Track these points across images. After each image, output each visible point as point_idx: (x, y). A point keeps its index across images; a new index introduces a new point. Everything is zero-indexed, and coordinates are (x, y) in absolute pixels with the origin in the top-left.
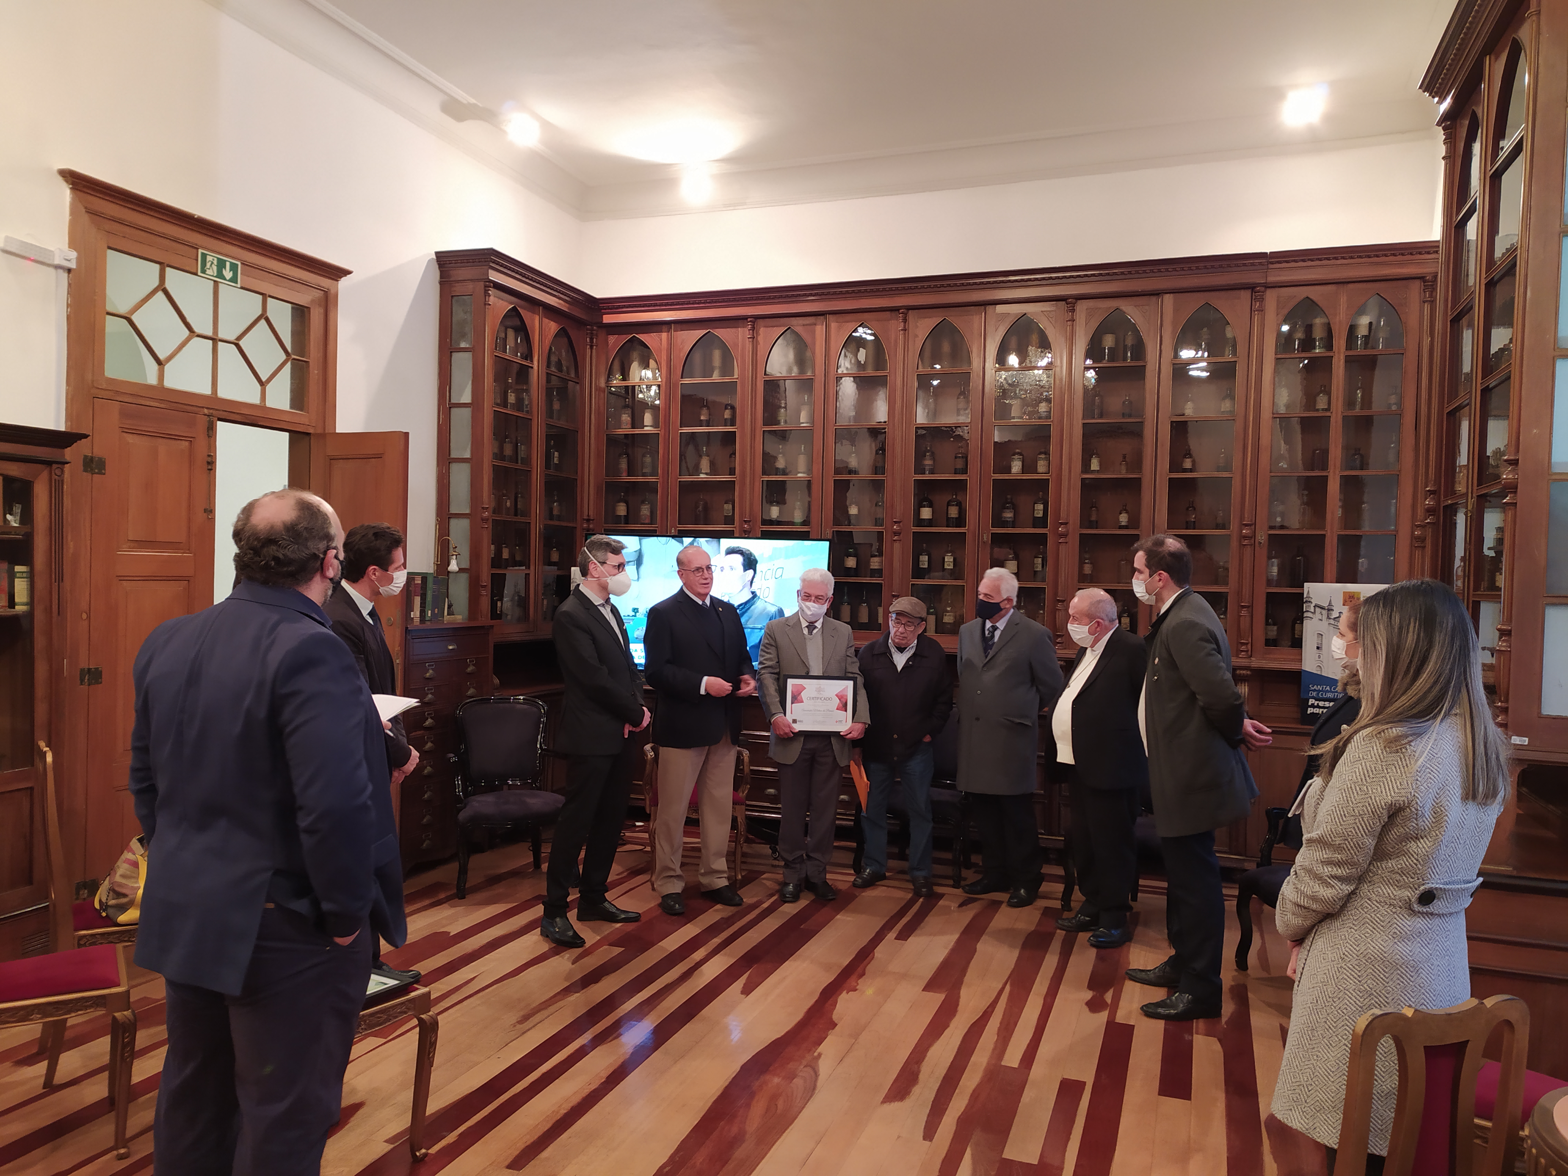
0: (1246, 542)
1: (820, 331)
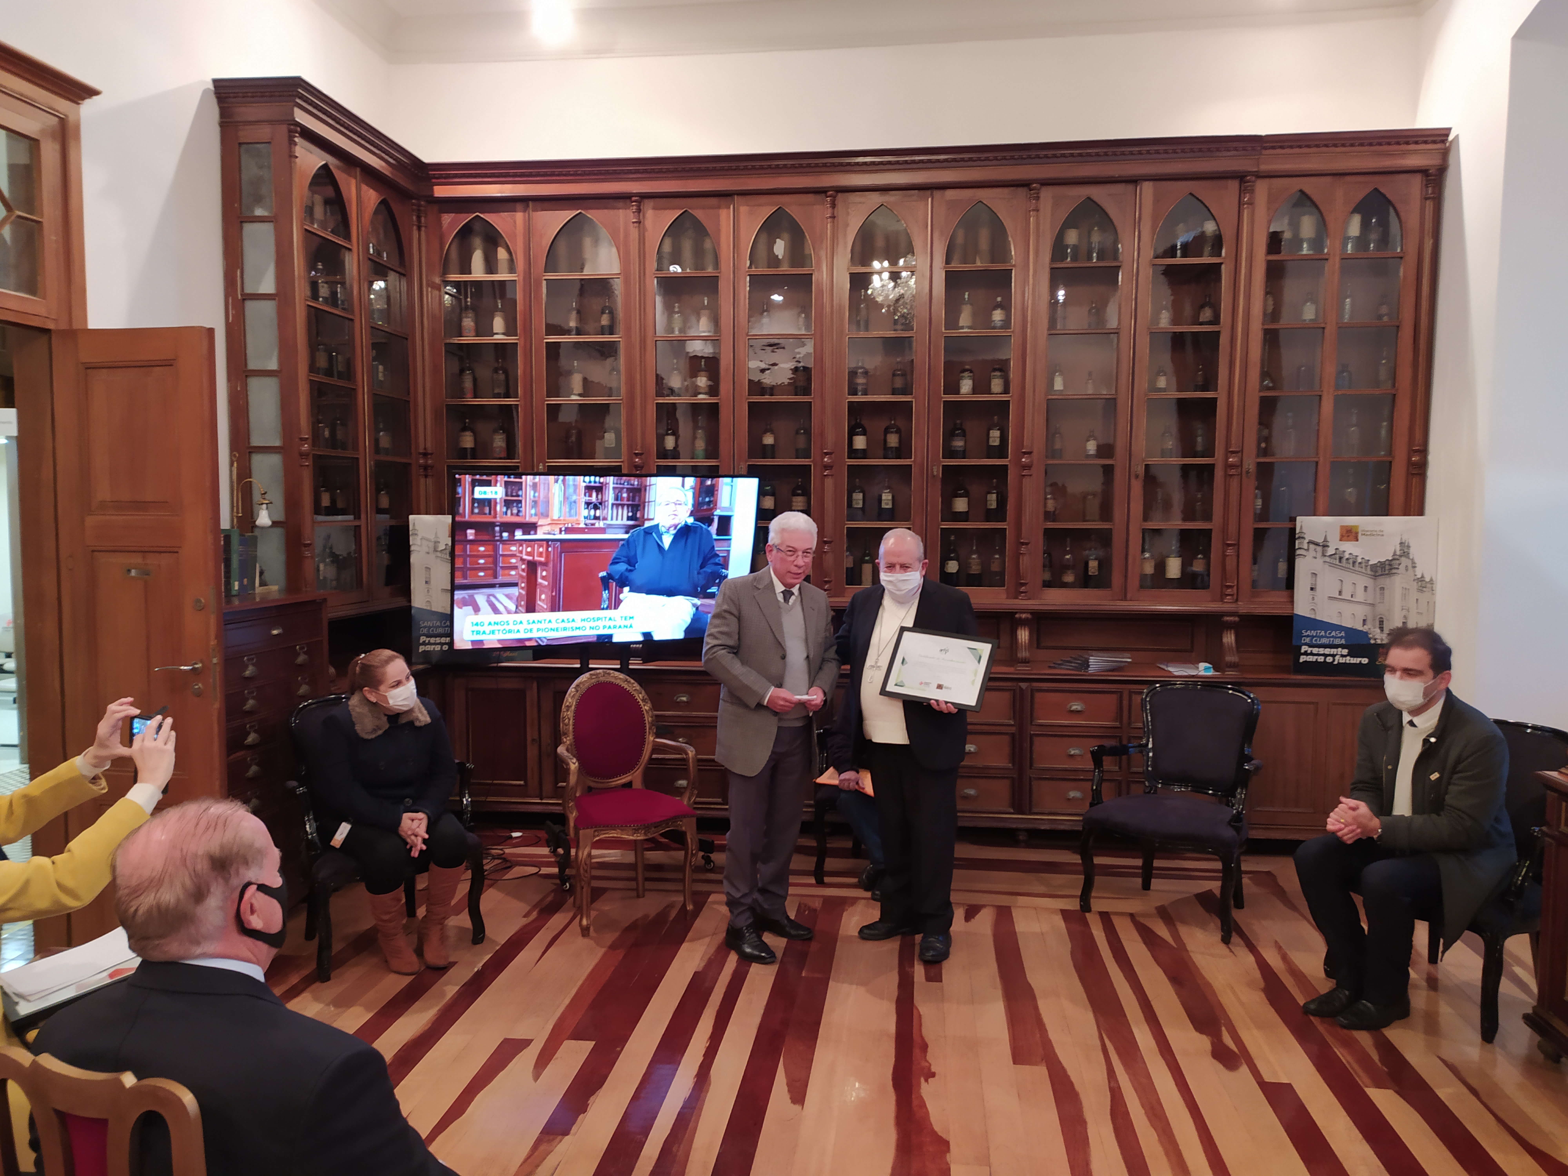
0: (1233, 472)
1: (726, 216)
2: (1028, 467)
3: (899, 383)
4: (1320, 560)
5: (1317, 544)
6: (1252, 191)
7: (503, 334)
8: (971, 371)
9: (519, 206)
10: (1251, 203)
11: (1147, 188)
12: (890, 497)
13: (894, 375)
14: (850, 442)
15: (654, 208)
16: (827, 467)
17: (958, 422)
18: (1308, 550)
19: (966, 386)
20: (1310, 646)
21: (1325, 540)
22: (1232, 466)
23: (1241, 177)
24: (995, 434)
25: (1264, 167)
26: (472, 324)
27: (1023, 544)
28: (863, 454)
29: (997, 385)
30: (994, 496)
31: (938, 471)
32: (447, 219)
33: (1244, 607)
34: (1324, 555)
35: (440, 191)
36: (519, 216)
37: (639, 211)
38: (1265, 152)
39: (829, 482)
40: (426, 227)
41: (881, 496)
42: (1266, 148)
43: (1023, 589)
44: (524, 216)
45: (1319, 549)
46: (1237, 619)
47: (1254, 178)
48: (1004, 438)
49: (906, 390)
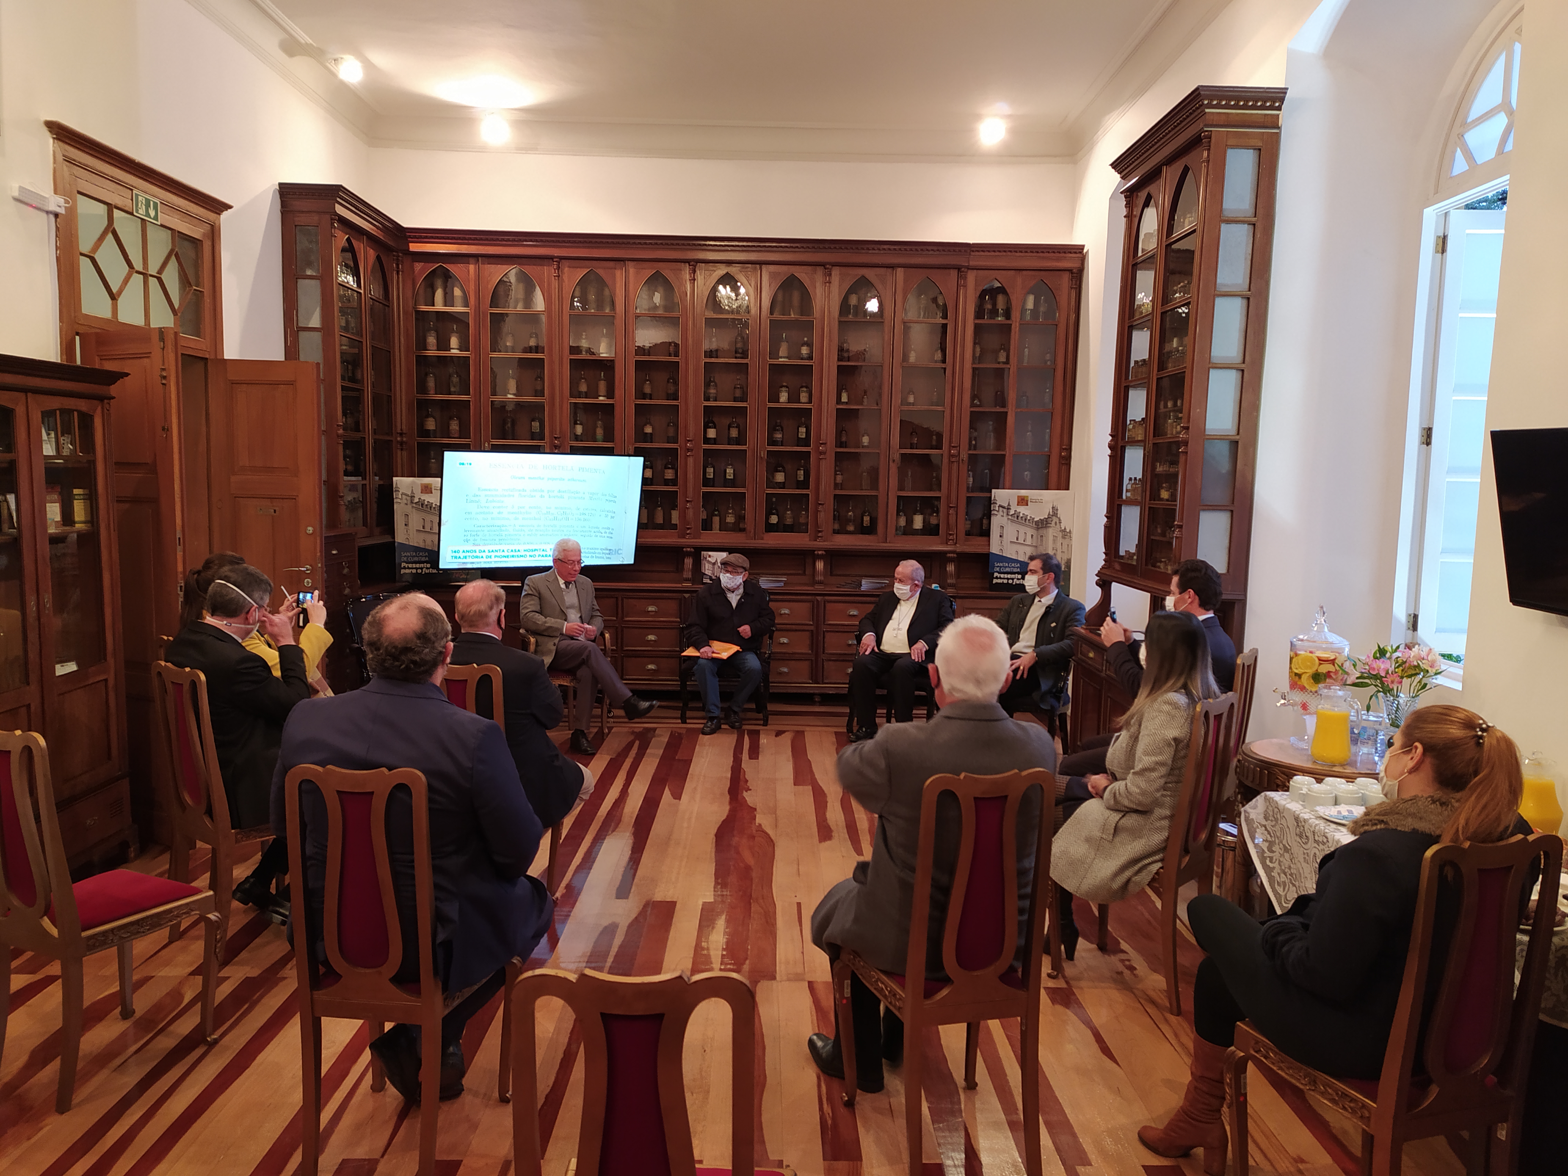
0: (954, 459)
1: (619, 275)
2: (824, 453)
3: (738, 393)
4: (1005, 518)
5: (1004, 507)
6: (965, 278)
7: (457, 349)
8: (787, 387)
9: (471, 260)
10: (965, 286)
11: (900, 272)
12: (732, 472)
13: (735, 388)
14: (705, 432)
15: (569, 267)
16: (688, 450)
17: (778, 421)
18: (998, 511)
19: (784, 397)
20: (999, 573)
21: (1009, 505)
22: (953, 456)
23: (959, 268)
24: (803, 430)
25: (972, 263)
26: (435, 341)
27: (820, 504)
28: (714, 441)
29: (804, 397)
30: (802, 472)
31: (764, 454)
32: (418, 266)
33: (959, 548)
34: (1008, 515)
35: (414, 247)
36: (472, 267)
37: (558, 268)
38: (972, 253)
39: (691, 461)
40: (402, 271)
41: (726, 471)
42: (973, 251)
43: (820, 534)
44: (475, 268)
45: (1005, 510)
46: (955, 555)
47: (966, 270)
48: (808, 433)
49: (743, 399)
